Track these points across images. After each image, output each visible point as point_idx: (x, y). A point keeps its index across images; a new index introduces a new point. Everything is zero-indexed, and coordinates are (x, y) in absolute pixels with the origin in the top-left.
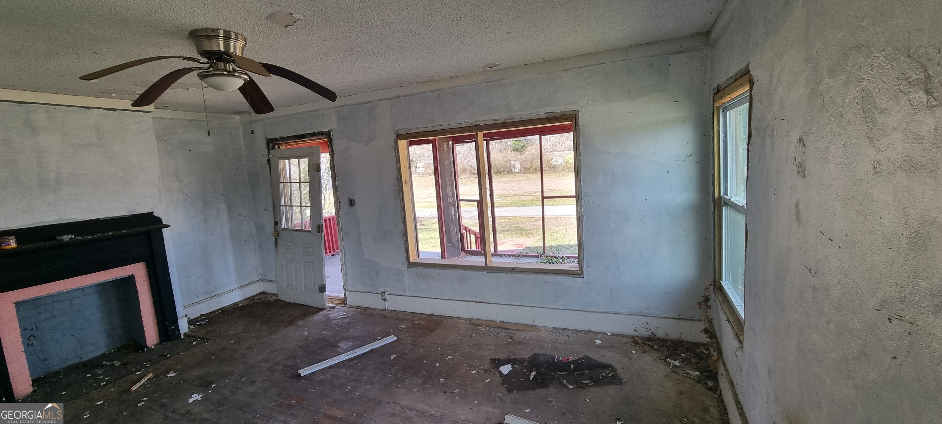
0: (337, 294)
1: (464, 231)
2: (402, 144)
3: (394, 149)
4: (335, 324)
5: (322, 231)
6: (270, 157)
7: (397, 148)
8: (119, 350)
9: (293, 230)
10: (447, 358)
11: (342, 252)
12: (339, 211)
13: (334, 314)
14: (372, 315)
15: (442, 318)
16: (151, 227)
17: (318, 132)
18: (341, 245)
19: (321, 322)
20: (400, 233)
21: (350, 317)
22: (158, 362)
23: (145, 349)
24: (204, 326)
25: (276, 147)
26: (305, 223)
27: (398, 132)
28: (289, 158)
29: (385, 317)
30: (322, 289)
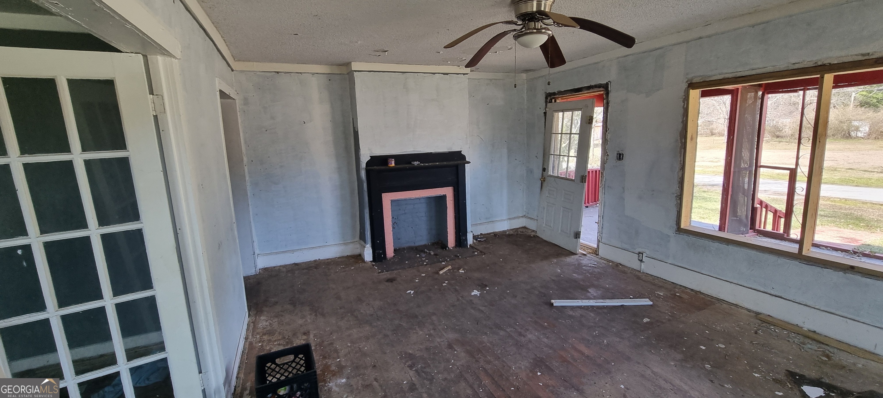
0: (590, 244)
1: (758, 206)
2: (694, 93)
3: (682, 100)
4: (585, 270)
5: (586, 182)
6: (547, 109)
7: (686, 99)
8: (433, 244)
9: (558, 177)
10: (717, 346)
11: (602, 204)
12: (605, 163)
13: (585, 261)
14: (624, 272)
15: (714, 300)
16: (459, 162)
17: (595, 85)
18: (602, 198)
19: (573, 265)
20: (673, 194)
21: (602, 268)
22: (454, 260)
23: (447, 248)
24: (482, 243)
25: (553, 101)
26: (569, 172)
27: (692, 80)
28: (563, 111)
29: (639, 278)
30: (577, 235)
